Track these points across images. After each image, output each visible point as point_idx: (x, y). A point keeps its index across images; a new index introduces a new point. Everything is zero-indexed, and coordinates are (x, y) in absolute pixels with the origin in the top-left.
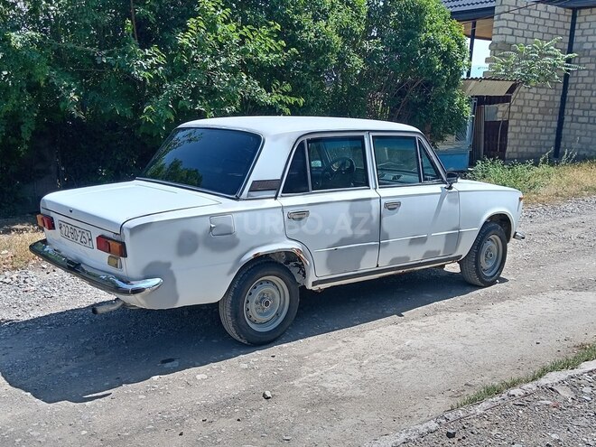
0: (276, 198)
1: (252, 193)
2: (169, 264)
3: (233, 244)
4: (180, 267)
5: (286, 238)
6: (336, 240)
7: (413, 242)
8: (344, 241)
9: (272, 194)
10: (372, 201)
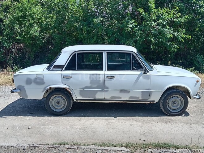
0: (61, 71)
1: (53, 69)
2: (24, 87)
3: (43, 83)
4: (27, 87)
5: (62, 84)
6: (83, 87)
7: (121, 92)
8: (86, 87)
9: (61, 69)
10: (101, 75)
